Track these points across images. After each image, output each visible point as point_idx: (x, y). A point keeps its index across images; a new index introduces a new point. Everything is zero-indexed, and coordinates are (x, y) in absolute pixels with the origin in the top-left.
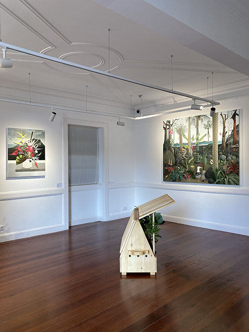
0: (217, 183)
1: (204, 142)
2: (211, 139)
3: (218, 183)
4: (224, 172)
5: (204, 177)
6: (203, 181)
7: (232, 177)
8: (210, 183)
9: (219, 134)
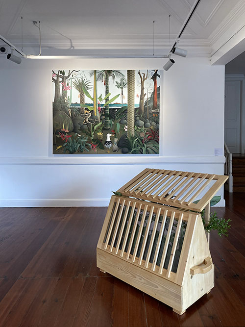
0: (132, 153)
1: (117, 103)
2: (125, 101)
3: (135, 153)
4: (142, 140)
5: (115, 147)
6: (114, 152)
7: (151, 145)
8: (124, 152)
9: (135, 95)
